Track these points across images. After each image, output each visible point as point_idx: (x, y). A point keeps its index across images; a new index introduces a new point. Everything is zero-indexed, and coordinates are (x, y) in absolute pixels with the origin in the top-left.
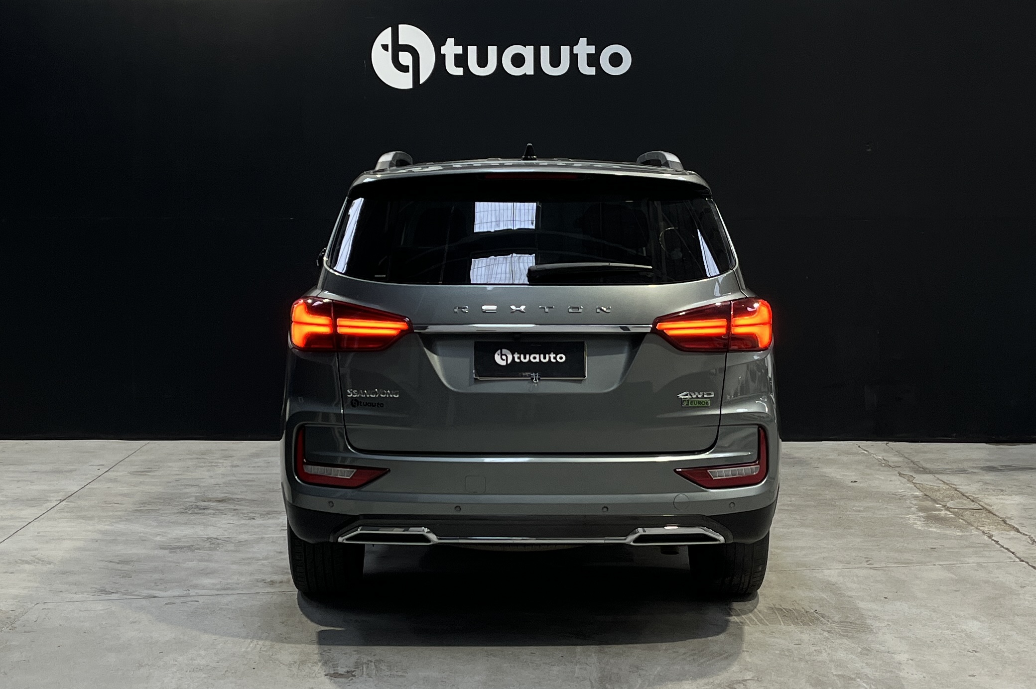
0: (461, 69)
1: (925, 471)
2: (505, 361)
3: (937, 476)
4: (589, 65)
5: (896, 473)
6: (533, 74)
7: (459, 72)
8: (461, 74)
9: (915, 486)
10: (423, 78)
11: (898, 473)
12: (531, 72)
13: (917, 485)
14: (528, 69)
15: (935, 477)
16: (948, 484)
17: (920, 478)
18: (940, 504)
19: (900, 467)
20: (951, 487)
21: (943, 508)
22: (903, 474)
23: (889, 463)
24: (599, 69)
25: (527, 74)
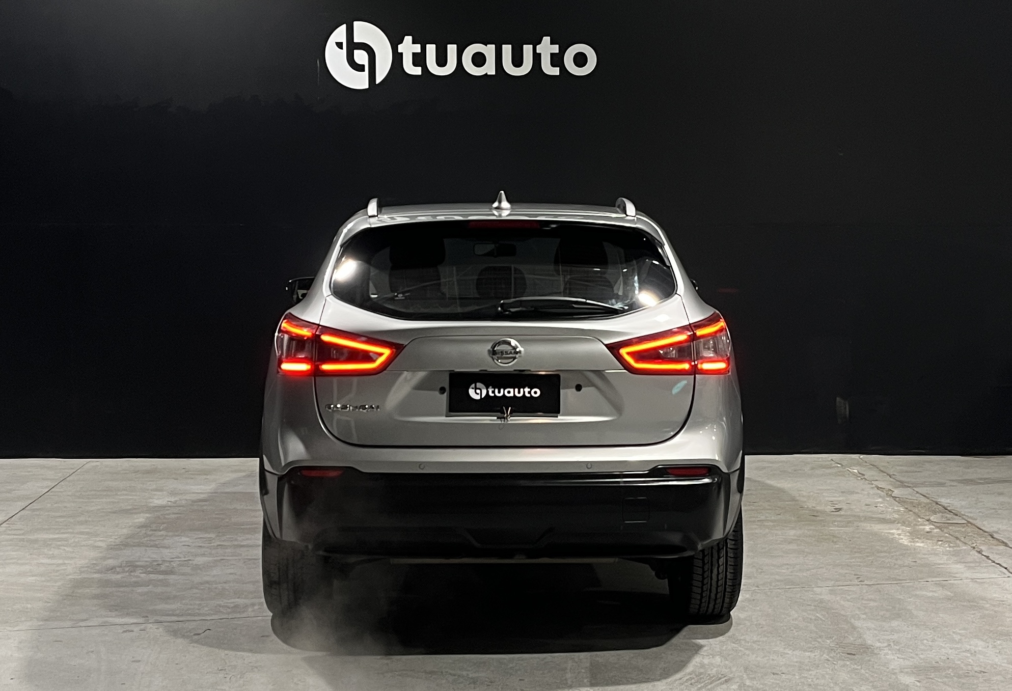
0: (420, 68)
1: (904, 485)
3: (916, 489)
4: (553, 64)
5: (873, 486)
6: (494, 73)
7: (418, 71)
10: (379, 79)
11: (876, 487)
13: (897, 499)
14: (489, 69)
15: (914, 490)
16: (928, 498)
17: (897, 492)
18: (923, 518)
19: (876, 480)
20: (932, 500)
21: (927, 523)
22: (881, 488)
23: (866, 477)
24: (563, 69)
25: (488, 74)
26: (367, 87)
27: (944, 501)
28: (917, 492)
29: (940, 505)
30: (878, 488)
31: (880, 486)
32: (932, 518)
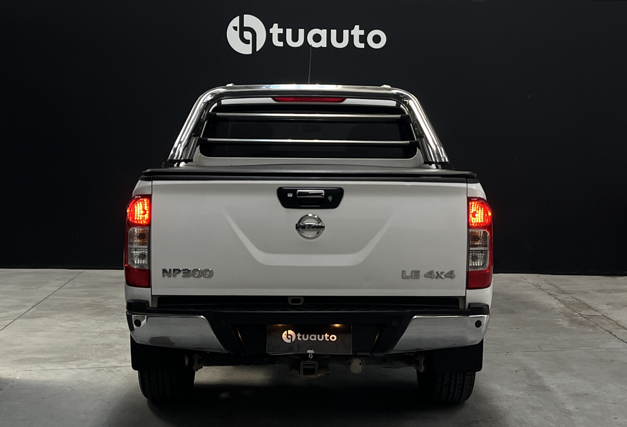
0: (282, 43)
1: (564, 292)
2: (290, 340)
3: (572, 295)
4: (361, 42)
5: (547, 293)
6: (326, 46)
7: (281, 44)
8: (282, 45)
9: (559, 301)
10: (258, 49)
11: (548, 293)
12: (325, 45)
13: (561, 301)
14: (323, 43)
15: (570, 296)
16: (579, 300)
17: (561, 297)
18: (576, 313)
19: (548, 290)
20: (581, 302)
21: (579, 315)
22: (551, 294)
23: (542, 287)
24: (366, 44)
25: (322, 46)
26: (251, 53)
27: (589, 302)
28: (573, 297)
29: (587, 305)
30: (549, 294)
31: (551, 293)
32: (581, 313)
